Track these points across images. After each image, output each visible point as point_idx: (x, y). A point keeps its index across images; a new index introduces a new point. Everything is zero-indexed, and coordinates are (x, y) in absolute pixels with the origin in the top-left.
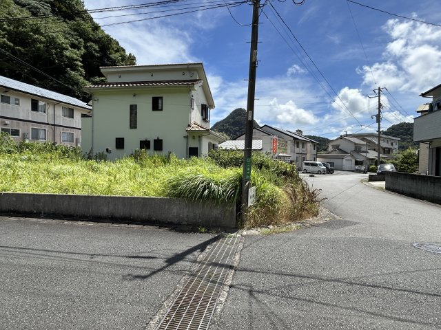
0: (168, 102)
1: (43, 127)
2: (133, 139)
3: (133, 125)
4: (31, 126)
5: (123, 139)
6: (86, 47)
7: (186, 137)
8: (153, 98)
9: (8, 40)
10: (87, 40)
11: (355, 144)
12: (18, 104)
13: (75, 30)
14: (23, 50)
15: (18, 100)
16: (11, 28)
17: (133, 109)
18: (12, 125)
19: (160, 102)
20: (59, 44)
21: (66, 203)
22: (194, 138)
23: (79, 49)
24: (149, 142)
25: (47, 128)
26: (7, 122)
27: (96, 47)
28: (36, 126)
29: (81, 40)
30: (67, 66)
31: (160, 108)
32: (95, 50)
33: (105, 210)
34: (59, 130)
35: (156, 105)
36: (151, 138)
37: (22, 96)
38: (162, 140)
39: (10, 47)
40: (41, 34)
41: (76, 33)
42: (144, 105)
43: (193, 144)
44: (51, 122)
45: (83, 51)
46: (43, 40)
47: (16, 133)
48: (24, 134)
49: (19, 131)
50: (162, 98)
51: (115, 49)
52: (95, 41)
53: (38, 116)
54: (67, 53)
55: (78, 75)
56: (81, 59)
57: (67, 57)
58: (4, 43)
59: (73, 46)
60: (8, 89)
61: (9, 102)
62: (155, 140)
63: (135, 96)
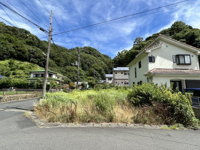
3: (136, 76)
17: (135, 68)
18: (127, 81)
22: (150, 78)
60: (125, 71)
61: (126, 75)
62: (140, 82)
63: (135, 64)
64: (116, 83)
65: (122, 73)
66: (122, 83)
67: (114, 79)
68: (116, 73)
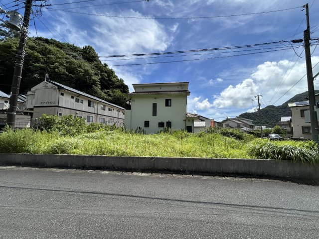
0: (174, 102)
1: (92, 115)
2: (154, 122)
3: (155, 113)
4: (87, 114)
5: (149, 121)
6: (101, 75)
7: (185, 120)
8: (166, 99)
10: (102, 71)
11: (238, 123)
12: (82, 103)
13: (96, 67)
14: (73, 76)
15: (82, 101)
16: (68, 65)
18: (79, 114)
19: (170, 101)
20: (90, 73)
21: (204, 164)
22: (189, 121)
23: (98, 75)
24: (164, 123)
25: (94, 115)
26: (78, 112)
28: (89, 115)
29: (99, 71)
30: (93, 84)
31: (169, 105)
32: (106, 76)
33: (231, 169)
34: (99, 116)
35: (168, 103)
36: (165, 121)
37: (84, 98)
38: (171, 122)
39: (67, 74)
40: (82, 68)
42: (161, 104)
43: (189, 124)
44: (96, 112)
45: (100, 77)
46: (83, 71)
50: (170, 100)
51: (113, 76)
52: (106, 72)
53: (91, 109)
54: (93, 78)
55: (98, 88)
56: (99, 81)
58: (64, 72)
59: (96, 74)
62: (167, 122)
63: (155, 98)
64: (60, 114)
65: (72, 97)
67: (58, 106)
68: (62, 94)
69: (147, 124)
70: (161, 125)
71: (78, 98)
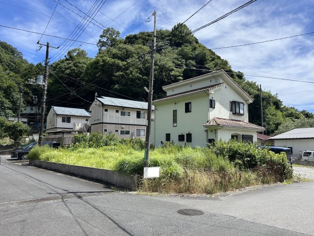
1: (143, 128)
3: (175, 123)
4: (136, 128)
5: (170, 134)
7: (207, 131)
8: (186, 104)
9: (139, 74)
10: (188, 59)
12: (129, 115)
13: (180, 54)
15: (129, 113)
18: (126, 128)
19: (190, 106)
20: (168, 68)
22: (212, 131)
23: (181, 67)
24: (184, 136)
25: (145, 128)
26: (123, 126)
27: (193, 63)
29: (184, 60)
32: (192, 65)
36: (185, 133)
37: (131, 110)
38: (191, 134)
39: (140, 77)
41: (180, 57)
45: (184, 68)
47: (128, 133)
48: (132, 133)
49: (129, 131)
50: (191, 103)
51: (210, 59)
53: (140, 121)
54: (173, 73)
56: (182, 75)
57: (173, 75)
58: (138, 76)
59: (178, 66)
60: (123, 108)
61: (125, 115)
62: (187, 134)
63: (175, 104)
64: (106, 130)
65: (117, 111)
66: (117, 131)
67: (103, 123)
68: (106, 110)
69: (168, 137)
70: (181, 138)
71: (124, 111)
